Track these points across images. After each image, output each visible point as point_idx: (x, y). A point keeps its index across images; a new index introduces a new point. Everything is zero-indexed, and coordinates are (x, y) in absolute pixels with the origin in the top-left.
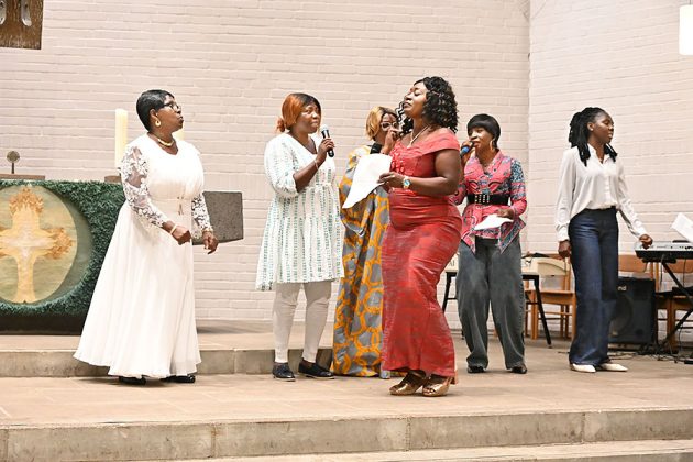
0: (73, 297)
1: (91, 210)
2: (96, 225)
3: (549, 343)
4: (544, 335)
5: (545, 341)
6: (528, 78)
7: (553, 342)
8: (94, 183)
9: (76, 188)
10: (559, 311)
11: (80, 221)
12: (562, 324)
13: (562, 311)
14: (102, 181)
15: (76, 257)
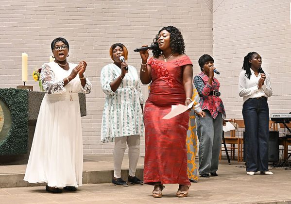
0: (2, 146)
1: (10, 102)
2: (13, 110)
3: (229, 162)
4: (227, 158)
5: (228, 161)
6: (213, 39)
7: (231, 162)
8: (12, 89)
9: (3, 92)
10: (230, 147)
11: (6, 108)
12: (231, 152)
13: (231, 146)
14: (16, 88)
15: (4, 126)
